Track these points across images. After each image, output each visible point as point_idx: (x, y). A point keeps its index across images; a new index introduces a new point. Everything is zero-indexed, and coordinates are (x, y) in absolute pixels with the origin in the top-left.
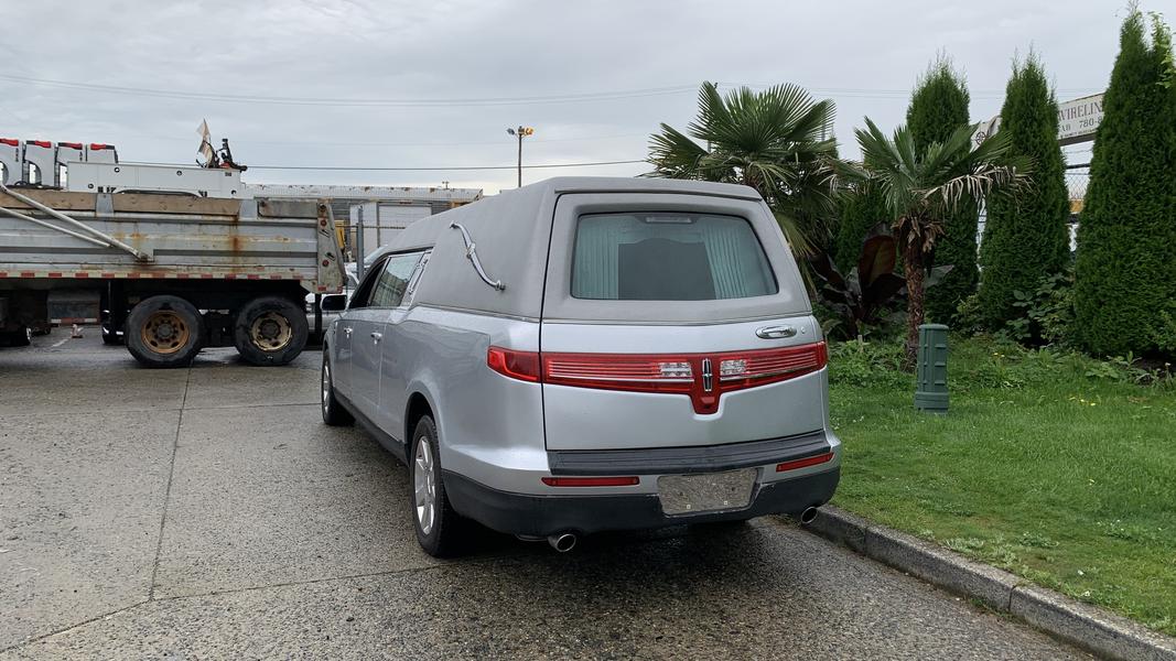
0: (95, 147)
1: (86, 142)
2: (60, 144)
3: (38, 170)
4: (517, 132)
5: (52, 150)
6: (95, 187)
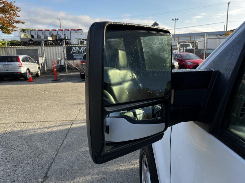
0: (78, 30)
1: (76, 29)
2: (71, 30)
3: (67, 36)
4: (174, 19)
5: (69, 31)
6: (77, 39)
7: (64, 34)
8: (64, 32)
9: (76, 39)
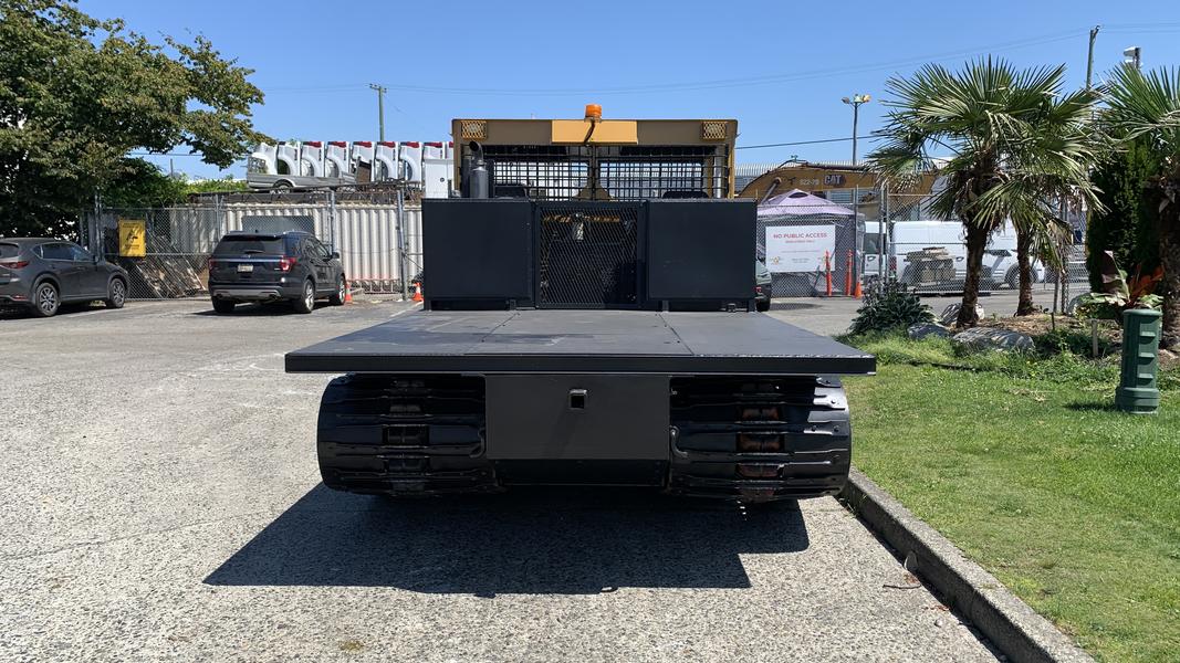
3: (409, 168)
6: (446, 182)
7: (400, 160)
8: (400, 151)
9: (442, 180)
